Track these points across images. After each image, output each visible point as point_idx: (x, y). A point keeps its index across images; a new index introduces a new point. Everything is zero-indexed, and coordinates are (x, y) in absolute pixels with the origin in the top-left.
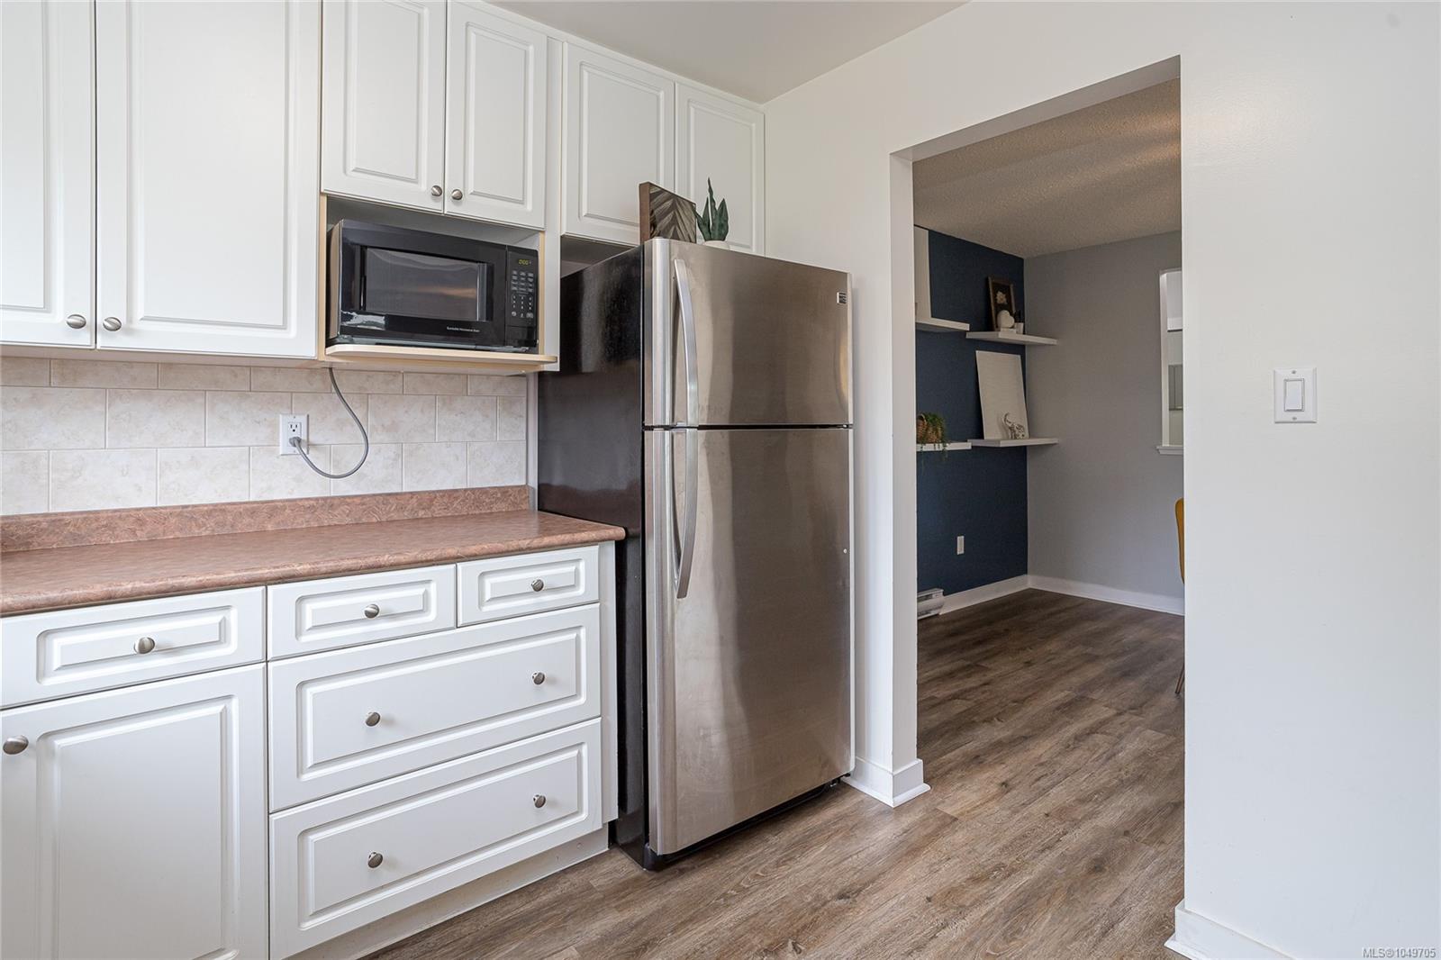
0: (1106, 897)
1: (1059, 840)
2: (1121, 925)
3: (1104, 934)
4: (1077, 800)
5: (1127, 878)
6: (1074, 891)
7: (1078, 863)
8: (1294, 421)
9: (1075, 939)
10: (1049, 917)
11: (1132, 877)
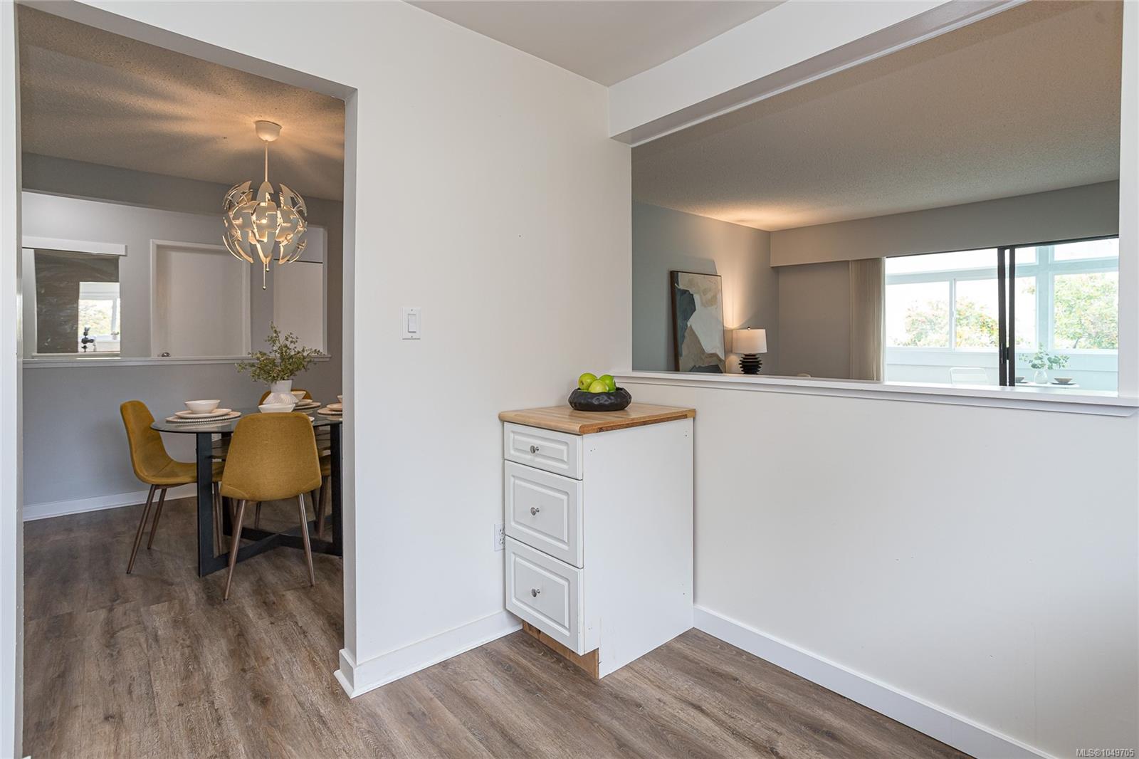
0: (294, 709)
1: (216, 710)
2: (322, 711)
3: (324, 723)
4: (183, 680)
5: (285, 689)
6: (276, 723)
7: (250, 709)
8: (412, 338)
9: (319, 741)
10: (291, 748)
11: (285, 687)
